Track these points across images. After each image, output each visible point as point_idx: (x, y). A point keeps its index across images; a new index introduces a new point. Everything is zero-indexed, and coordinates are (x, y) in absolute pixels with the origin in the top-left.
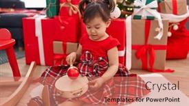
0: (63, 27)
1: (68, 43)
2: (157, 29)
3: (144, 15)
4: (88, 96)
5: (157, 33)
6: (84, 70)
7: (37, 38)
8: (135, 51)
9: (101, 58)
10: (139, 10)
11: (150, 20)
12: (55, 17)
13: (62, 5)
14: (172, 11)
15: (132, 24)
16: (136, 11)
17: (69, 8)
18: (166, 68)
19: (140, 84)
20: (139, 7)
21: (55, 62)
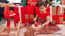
0: (29, 10)
1: (30, 15)
2: (60, 10)
3: (56, 6)
4: (42, 30)
5: (60, 11)
6: (39, 23)
7: (19, 13)
8: (53, 17)
9: (45, 19)
10: (54, 4)
11: (58, 7)
12: (26, 6)
13: (28, 2)
14: (64, 4)
15: (52, 8)
16: (53, 4)
17: (31, 3)
18: (63, 23)
19: (57, 27)
20: (54, 3)
21: (26, 21)
